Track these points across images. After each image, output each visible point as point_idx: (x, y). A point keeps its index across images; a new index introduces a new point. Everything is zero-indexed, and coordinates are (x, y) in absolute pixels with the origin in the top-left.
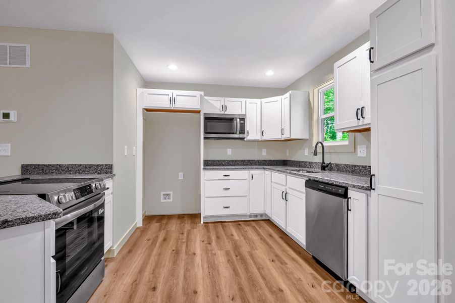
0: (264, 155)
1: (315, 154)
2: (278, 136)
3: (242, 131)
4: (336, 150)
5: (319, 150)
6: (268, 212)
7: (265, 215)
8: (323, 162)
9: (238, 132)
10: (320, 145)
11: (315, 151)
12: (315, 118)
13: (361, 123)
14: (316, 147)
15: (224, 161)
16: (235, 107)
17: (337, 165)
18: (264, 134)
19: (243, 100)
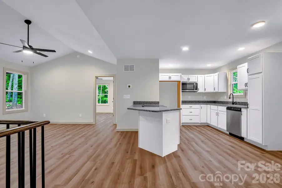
0: (205, 99)
1: (230, 98)
2: (212, 91)
3: (197, 89)
4: (238, 97)
5: (231, 96)
6: (209, 122)
7: (207, 123)
8: (233, 101)
9: (195, 89)
10: (231, 95)
11: (230, 97)
12: (229, 83)
13: (246, 88)
14: (230, 96)
15: (187, 101)
16: (193, 79)
17: (239, 102)
18: (206, 90)
19: (196, 76)
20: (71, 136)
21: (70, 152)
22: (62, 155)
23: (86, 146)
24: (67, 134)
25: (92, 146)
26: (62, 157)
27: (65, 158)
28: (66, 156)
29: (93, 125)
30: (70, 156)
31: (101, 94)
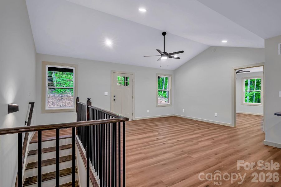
20: (200, 135)
21: (189, 152)
22: (182, 152)
23: (209, 152)
24: (196, 132)
25: (216, 154)
26: (181, 155)
27: (183, 156)
28: (184, 155)
29: (231, 127)
30: (188, 156)
31: (255, 90)
